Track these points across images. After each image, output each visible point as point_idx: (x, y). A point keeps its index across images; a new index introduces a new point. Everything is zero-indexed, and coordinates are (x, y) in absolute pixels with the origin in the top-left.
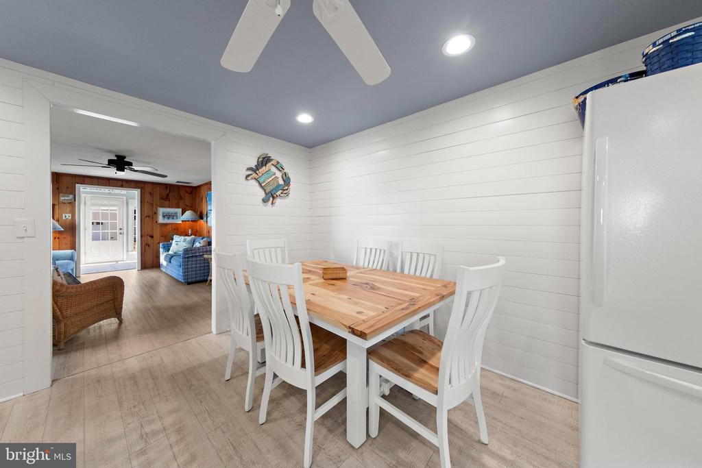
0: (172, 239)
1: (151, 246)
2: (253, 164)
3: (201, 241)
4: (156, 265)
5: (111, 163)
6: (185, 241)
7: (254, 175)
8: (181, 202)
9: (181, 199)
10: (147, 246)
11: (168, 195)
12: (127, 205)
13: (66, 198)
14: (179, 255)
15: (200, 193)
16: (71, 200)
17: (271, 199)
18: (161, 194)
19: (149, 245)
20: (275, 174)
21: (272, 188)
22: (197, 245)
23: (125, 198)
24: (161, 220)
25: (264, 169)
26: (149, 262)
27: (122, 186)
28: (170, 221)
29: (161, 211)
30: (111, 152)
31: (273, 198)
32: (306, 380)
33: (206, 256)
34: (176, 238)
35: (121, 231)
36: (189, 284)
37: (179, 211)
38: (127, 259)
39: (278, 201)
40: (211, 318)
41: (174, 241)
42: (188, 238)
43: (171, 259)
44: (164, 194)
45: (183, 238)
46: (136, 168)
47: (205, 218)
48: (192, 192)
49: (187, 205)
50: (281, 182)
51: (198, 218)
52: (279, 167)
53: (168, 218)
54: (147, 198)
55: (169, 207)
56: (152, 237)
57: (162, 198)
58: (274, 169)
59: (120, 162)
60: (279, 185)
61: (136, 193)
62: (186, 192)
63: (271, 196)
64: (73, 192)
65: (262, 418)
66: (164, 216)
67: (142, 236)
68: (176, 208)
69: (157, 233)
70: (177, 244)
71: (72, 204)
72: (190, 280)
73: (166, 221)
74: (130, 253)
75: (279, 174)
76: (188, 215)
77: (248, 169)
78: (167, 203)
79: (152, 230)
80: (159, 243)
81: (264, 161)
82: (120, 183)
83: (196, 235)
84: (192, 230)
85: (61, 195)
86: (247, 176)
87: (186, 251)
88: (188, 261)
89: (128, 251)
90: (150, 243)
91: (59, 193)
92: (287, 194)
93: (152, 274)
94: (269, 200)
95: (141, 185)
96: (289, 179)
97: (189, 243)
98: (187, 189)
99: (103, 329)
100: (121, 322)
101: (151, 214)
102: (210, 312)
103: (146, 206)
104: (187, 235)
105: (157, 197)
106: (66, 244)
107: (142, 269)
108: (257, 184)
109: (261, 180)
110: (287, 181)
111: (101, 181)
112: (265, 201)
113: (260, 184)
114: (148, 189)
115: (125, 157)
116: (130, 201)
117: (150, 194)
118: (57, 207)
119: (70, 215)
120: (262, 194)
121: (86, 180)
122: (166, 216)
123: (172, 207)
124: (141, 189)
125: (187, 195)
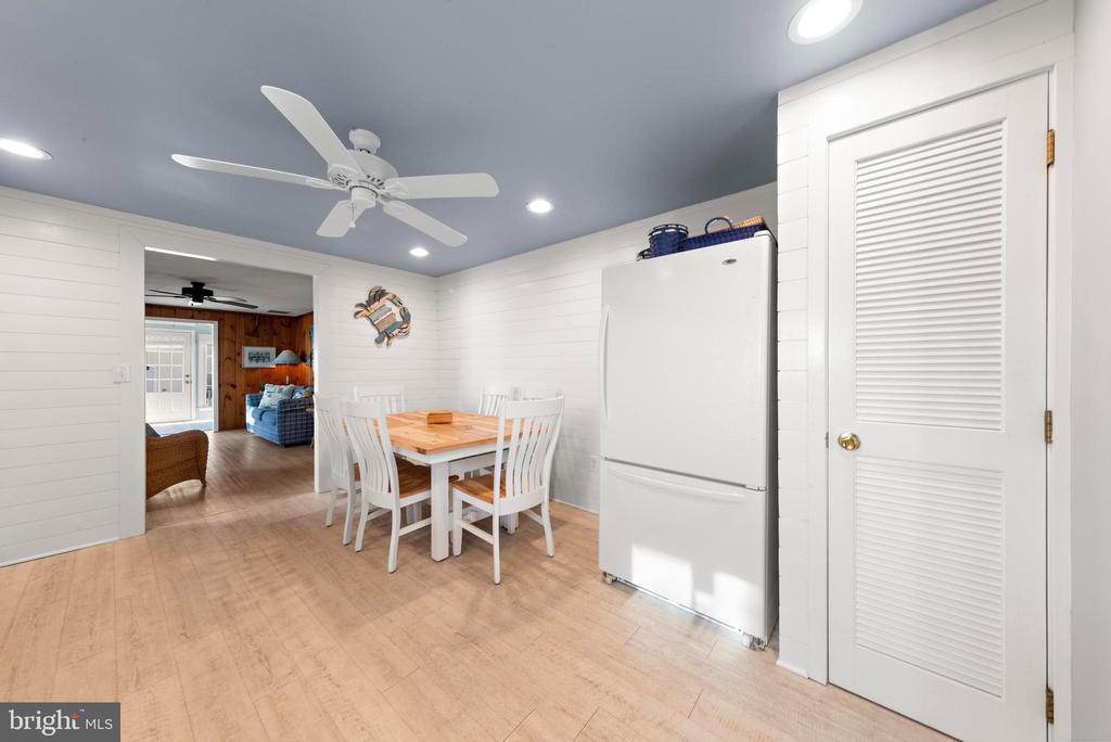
0: (263, 390)
1: (234, 398)
2: (364, 299)
3: (303, 391)
4: (241, 425)
5: (186, 292)
6: (280, 391)
7: (365, 312)
8: (275, 338)
9: (275, 334)
10: (227, 400)
11: (256, 329)
12: (197, 342)
14: (274, 410)
15: (300, 326)
17: (386, 339)
18: (246, 328)
19: (230, 398)
20: (390, 310)
21: (387, 326)
22: (298, 396)
23: (193, 332)
24: (247, 363)
25: (376, 305)
26: (231, 420)
27: (192, 317)
28: (260, 365)
29: (247, 350)
30: (187, 279)
31: (389, 338)
32: (392, 501)
33: (308, 410)
34: (268, 388)
35: (188, 379)
36: (286, 446)
37: (272, 350)
38: (196, 418)
39: (395, 341)
40: (313, 480)
41: (265, 392)
42: (285, 388)
43: (261, 415)
44: (251, 327)
45: (277, 387)
46: (218, 299)
47: (309, 361)
48: (289, 325)
49: (283, 343)
50: (399, 319)
51: (299, 360)
52: (396, 301)
53: (257, 361)
54: (228, 332)
55: (258, 346)
56: (234, 386)
57: (248, 334)
58: (389, 304)
59: (197, 291)
60: (396, 323)
61: (211, 327)
62: (282, 324)
63: (385, 335)
65: (358, 546)
66: (251, 358)
67: (220, 385)
68: (267, 346)
69: (241, 381)
70: (269, 396)
72: (287, 442)
73: (254, 365)
74: (201, 410)
75: (396, 310)
76: (285, 356)
77: (358, 305)
78: (254, 340)
79: (235, 376)
80: (244, 395)
81: (377, 295)
82: (190, 313)
83: (295, 384)
84: (291, 377)
86: (357, 314)
87: (283, 403)
88: (285, 417)
89: (197, 407)
90: (231, 394)
92: (407, 334)
93: (233, 437)
94: (383, 340)
95: (219, 316)
96: (409, 315)
97: (286, 393)
98: (283, 321)
99: (184, 492)
100: (204, 484)
101: (232, 356)
102: (313, 474)
103: (226, 344)
104: (284, 384)
105: (241, 332)
107: (220, 430)
108: (368, 322)
109: (373, 318)
110: (406, 317)
112: (378, 341)
113: (372, 323)
114: (229, 320)
115: (203, 284)
116: (201, 336)
117: (232, 327)
120: (375, 334)
121: (154, 309)
122: (254, 357)
123: (262, 345)
124: (220, 321)
125: (283, 328)
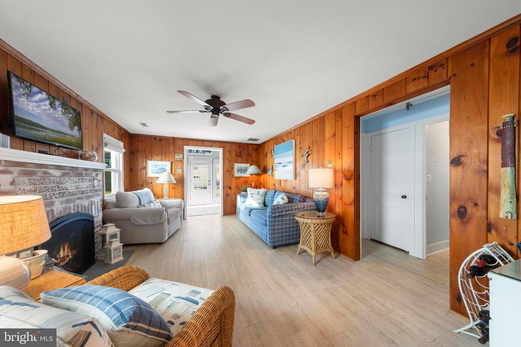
0: (247, 191)
1: (230, 195)
4: (234, 213)
6: (258, 193)
8: (250, 158)
9: (250, 156)
10: (227, 196)
11: (241, 152)
13: (179, 157)
15: (264, 149)
16: (181, 158)
18: (236, 152)
22: (280, 201)
23: (211, 158)
24: (237, 174)
26: (229, 209)
28: (242, 175)
29: (237, 166)
34: (250, 190)
35: (209, 182)
36: (275, 248)
37: (249, 166)
38: (212, 204)
41: (248, 194)
42: (261, 191)
43: (250, 212)
44: (238, 151)
45: (256, 190)
47: (270, 172)
48: (257, 149)
49: (253, 161)
51: (261, 172)
53: (241, 172)
54: (227, 155)
55: (242, 163)
56: (230, 188)
57: (237, 156)
61: (220, 151)
62: (253, 149)
64: (182, 152)
66: (238, 171)
67: (224, 187)
68: (246, 163)
69: (233, 185)
70: (252, 197)
71: (182, 161)
72: (276, 244)
73: (239, 175)
74: (214, 199)
76: (253, 169)
78: (240, 159)
79: (230, 182)
80: (236, 194)
82: (210, 143)
85: (176, 155)
88: (275, 221)
89: (213, 197)
90: (229, 193)
91: (175, 153)
93: (230, 220)
95: (223, 145)
97: (262, 195)
98: (254, 146)
101: (229, 169)
103: (227, 162)
105: (234, 154)
106: (179, 193)
107: (224, 215)
111: (199, 143)
114: (228, 147)
116: (214, 160)
117: (229, 152)
118: (173, 164)
119: (181, 170)
121: (190, 142)
122: (240, 170)
123: (243, 163)
124: (223, 148)
125: (253, 151)
